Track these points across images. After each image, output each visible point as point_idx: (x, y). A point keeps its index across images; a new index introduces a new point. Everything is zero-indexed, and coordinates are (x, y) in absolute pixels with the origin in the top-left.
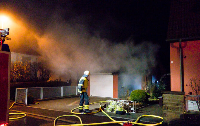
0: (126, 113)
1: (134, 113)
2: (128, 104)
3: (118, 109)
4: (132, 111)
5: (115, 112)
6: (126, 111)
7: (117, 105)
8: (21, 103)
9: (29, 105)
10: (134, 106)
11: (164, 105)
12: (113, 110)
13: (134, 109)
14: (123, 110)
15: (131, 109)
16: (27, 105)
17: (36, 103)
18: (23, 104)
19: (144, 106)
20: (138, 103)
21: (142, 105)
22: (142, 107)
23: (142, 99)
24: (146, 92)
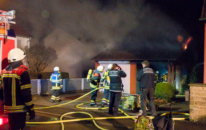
11: (191, 100)
12: (130, 106)
19: (169, 104)
20: (162, 100)
21: (167, 102)
22: (167, 104)
23: (167, 94)
24: (173, 86)
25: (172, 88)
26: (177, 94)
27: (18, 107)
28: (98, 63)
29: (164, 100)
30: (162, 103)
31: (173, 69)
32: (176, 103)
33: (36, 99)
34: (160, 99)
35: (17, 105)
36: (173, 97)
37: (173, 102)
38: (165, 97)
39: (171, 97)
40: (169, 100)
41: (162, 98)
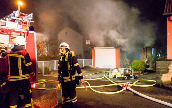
0: (126, 78)
1: (132, 78)
2: (127, 71)
3: (119, 75)
4: (131, 77)
5: (116, 78)
6: (126, 77)
7: (118, 72)
8: (40, 73)
9: (46, 75)
10: (133, 74)
11: (157, 71)
12: (115, 76)
13: (133, 76)
14: (123, 76)
15: (130, 76)
16: (44, 75)
17: (52, 73)
18: (41, 74)
19: (143, 74)
20: (137, 72)
21: (141, 73)
22: (141, 75)
23: (141, 68)
24: (146, 62)
25: (144, 64)
26: (149, 68)
27: (24, 76)
28: (94, 49)
29: (139, 71)
30: (138, 74)
31: (145, 51)
32: (148, 74)
33: (53, 73)
34: (136, 71)
35: (23, 75)
36: (145, 70)
37: (145, 73)
38: (140, 70)
39: (144, 69)
40: (142, 72)
41: (137, 71)
